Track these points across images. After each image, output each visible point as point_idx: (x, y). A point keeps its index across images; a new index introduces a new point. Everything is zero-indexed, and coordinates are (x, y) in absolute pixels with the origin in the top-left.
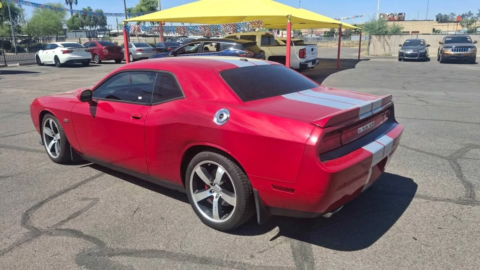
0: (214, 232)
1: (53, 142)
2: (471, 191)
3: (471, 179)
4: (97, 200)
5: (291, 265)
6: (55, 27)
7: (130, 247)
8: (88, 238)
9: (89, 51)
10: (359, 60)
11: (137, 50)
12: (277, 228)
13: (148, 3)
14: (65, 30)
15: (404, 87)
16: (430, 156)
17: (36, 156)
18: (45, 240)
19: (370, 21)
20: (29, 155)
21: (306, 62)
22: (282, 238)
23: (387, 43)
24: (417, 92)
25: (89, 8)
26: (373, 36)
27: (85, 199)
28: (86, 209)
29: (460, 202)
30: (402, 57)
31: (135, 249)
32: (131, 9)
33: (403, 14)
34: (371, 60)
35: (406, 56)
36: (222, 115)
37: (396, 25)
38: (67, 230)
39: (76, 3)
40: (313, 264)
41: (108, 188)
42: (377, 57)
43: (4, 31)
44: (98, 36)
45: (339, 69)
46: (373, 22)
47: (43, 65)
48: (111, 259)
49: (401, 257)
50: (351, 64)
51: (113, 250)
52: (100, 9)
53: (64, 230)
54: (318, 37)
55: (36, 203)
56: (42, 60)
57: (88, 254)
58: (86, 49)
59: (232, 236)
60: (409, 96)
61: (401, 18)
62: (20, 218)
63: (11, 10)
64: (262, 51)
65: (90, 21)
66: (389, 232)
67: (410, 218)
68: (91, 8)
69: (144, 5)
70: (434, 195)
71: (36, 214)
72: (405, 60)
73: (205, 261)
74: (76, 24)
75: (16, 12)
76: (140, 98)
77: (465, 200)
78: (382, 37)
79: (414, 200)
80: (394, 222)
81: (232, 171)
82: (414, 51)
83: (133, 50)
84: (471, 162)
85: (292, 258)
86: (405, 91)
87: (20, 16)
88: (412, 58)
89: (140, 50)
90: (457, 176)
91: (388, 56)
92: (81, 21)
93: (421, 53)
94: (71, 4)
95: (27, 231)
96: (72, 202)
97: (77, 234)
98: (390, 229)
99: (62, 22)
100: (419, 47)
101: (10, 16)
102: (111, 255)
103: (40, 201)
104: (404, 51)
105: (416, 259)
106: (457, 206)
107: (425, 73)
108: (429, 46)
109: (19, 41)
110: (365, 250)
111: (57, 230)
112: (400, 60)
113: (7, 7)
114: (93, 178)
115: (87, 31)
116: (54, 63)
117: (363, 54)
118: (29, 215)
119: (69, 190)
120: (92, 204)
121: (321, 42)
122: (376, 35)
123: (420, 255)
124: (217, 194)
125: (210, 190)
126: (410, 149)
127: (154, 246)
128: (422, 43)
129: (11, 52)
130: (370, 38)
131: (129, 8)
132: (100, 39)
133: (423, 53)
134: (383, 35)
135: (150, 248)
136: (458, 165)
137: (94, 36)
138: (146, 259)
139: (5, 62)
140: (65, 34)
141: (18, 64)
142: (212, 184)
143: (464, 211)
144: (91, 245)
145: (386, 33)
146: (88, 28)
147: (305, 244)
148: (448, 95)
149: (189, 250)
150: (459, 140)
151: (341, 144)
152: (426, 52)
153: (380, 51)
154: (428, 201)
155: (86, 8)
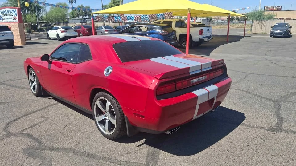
0: (106, 140)
1: (34, 84)
2: (281, 123)
3: (284, 115)
4: (48, 118)
5: (143, 162)
6: (62, 17)
7: (55, 145)
8: (35, 139)
9: (76, 31)
10: (244, 36)
11: (105, 31)
12: (144, 139)
13: (116, 2)
14: (68, 19)
15: (266, 54)
16: (263, 99)
17: (26, 92)
18: (12, 139)
19: (253, 12)
20: (24, 91)
21: (203, 38)
22: (145, 146)
23: (264, 25)
24: (273, 57)
25: (82, 5)
26: (254, 21)
27: (42, 117)
28: (40, 123)
29: (270, 129)
30: (272, 35)
31: (58, 147)
32: (106, 5)
33: (281, 6)
34: (252, 36)
35: (275, 34)
36: (108, 70)
37: (270, 14)
38: (26, 134)
39: (75, 2)
40: (157, 162)
41: (57, 112)
42: (257, 34)
43: (34, 20)
44: (87, 22)
45: (228, 42)
46: (255, 12)
47: (51, 39)
48: (42, 152)
49: (214, 161)
50: (237, 38)
51: (45, 147)
52: (88, 6)
53: (24, 134)
54: (223, 21)
55: (16, 118)
56: (50, 36)
57: (31, 148)
58: (74, 30)
59: (115, 143)
60: (267, 60)
61: (279, 9)
62: (4, 126)
63: (37, 7)
64: (174, 31)
65: (82, 13)
66: (213, 145)
67: (231, 138)
68: (83, 5)
69: (114, 3)
70: (254, 124)
71: (13, 125)
72: (275, 37)
73: (93, 156)
74: (74, 15)
75: (40, 8)
76: (72, 59)
77: (274, 129)
78: (260, 21)
79: (239, 127)
80: (219, 139)
81: (114, 104)
82: (280, 31)
83: (103, 31)
84: (289, 104)
85: (146, 158)
86: (266, 57)
87: (42, 11)
88: (279, 36)
89: (107, 31)
90: (275, 113)
91: (264, 34)
92: (77, 13)
93: (285, 32)
94: (72, 3)
95: (5, 133)
96: (35, 118)
97: (30, 136)
98: (214, 144)
99: (66, 14)
100: (284, 28)
101: (36, 11)
102: (43, 150)
103: (18, 117)
104: (273, 31)
105: (223, 164)
106: (266, 132)
107: (284, 45)
108: (292, 27)
109: (43, 25)
110: (193, 156)
111: (21, 134)
112: (271, 36)
113: (35, 6)
114: (51, 105)
115: (80, 19)
116: (56, 38)
117: (247, 33)
118: (9, 125)
119: (36, 111)
120: (46, 120)
121: (224, 25)
122: (256, 20)
123: (227, 162)
124: (108, 117)
125: (105, 115)
126: (252, 94)
127: (69, 146)
128: (286, 25)
129: (36, 32)
130: (253, 22)
131: (105, 5)
132: (88, 24)
133: (287, 32)
134: (261, 20)
135: (66, 147)
136: (280, 106)
137: (84, 22)
138: (61, 153)
139: (30, 37)
140: (68, 21)
141: (37, 39)
142: (105, 111)
143: (269, 135)
144: (35, 143)
145: (263, 19)
146: (81, 17)
147: (157, 150)
148: (294, 59)
149: (87, 150)
150: (287, 89)
151: (176, 89)
152: (289, 31)
153: (259, 31)
154: (248, 127)
155: (80, 5)
